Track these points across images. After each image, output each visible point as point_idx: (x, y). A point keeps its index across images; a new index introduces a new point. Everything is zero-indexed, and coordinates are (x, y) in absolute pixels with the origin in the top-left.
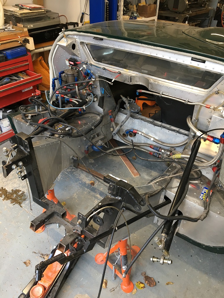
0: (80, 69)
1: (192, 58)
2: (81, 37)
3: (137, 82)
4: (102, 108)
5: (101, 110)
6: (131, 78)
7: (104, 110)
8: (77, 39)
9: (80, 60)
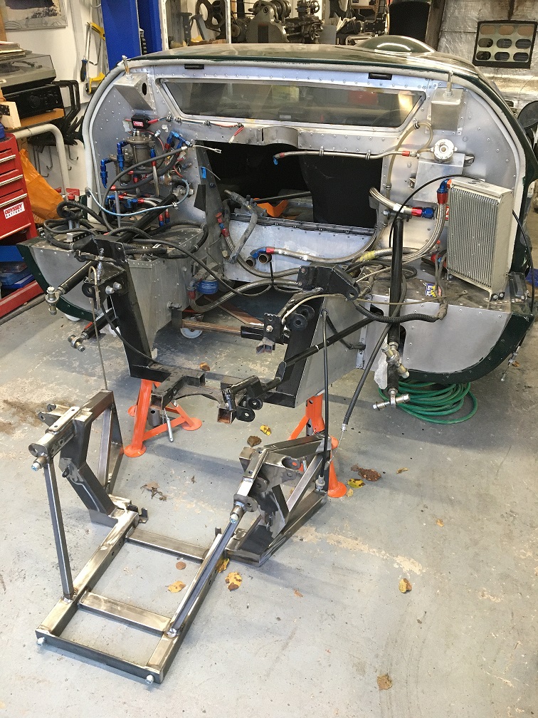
0: (156, 135)
1: (370, 73)
2: (157, 69)
3: (273, 139)
4: (203, 208)
5: (200, 214)
6: (262, 132)
7: (207, 214)
8: (148, 75)
9: (155, 116)
